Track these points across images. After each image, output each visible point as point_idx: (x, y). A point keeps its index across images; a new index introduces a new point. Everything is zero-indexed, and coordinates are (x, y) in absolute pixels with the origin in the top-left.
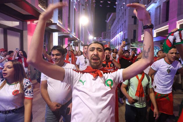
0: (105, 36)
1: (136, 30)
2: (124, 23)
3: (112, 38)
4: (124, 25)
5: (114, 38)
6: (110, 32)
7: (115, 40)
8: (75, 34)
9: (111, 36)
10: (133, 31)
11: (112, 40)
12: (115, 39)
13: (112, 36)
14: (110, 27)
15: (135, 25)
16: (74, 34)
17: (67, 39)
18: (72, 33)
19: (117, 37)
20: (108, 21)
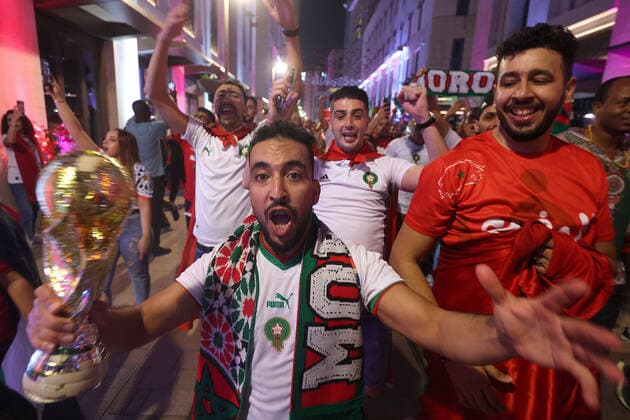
0: (340, 67)
1: (462, 40)
2: (417, 12)
3: (367, 76)
4: (415, 19)
5: (373, 75)
6: (361, 51)
7: (376, 83)
8: (216, 55)
9: (363, 67)
10: (451, 41)
11: (366, 82)
12: (375, 78)
13: (367, 67)
14: (359, 29)
15: (461, 19)
16: (211, 51)
17: (182, 69)
18: (203, 47)
19: (384, 71)
20: (352, 8)
